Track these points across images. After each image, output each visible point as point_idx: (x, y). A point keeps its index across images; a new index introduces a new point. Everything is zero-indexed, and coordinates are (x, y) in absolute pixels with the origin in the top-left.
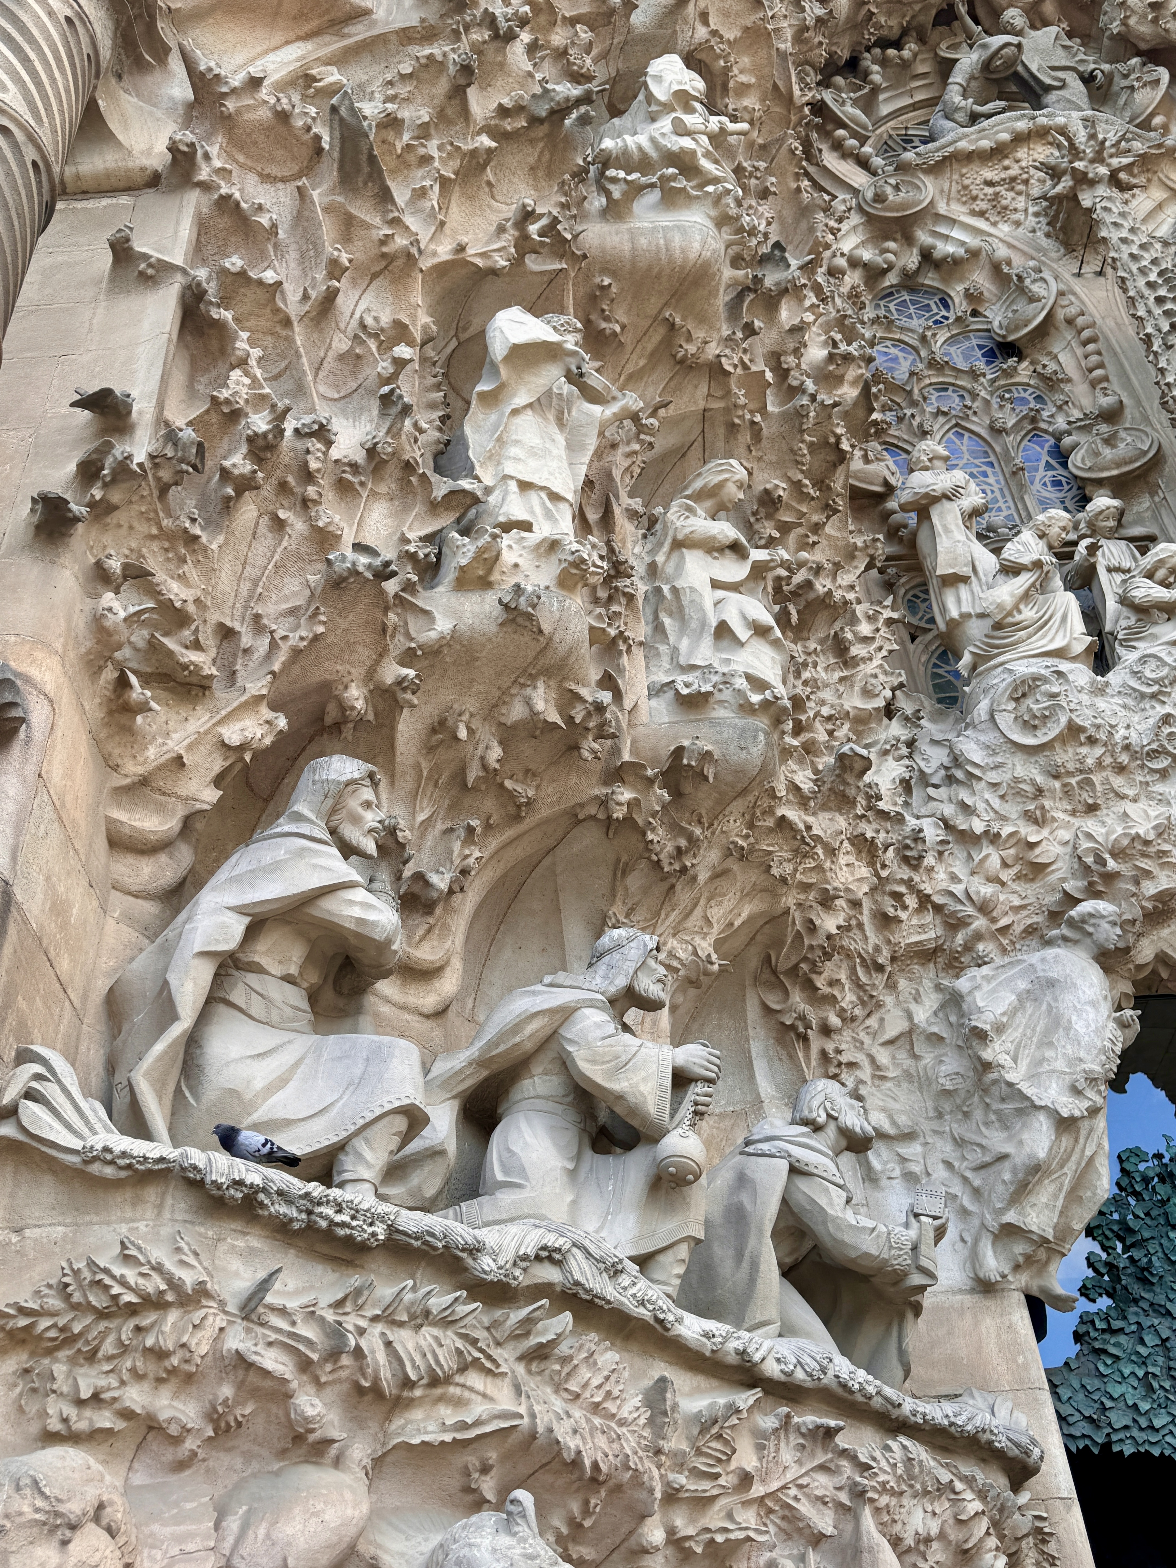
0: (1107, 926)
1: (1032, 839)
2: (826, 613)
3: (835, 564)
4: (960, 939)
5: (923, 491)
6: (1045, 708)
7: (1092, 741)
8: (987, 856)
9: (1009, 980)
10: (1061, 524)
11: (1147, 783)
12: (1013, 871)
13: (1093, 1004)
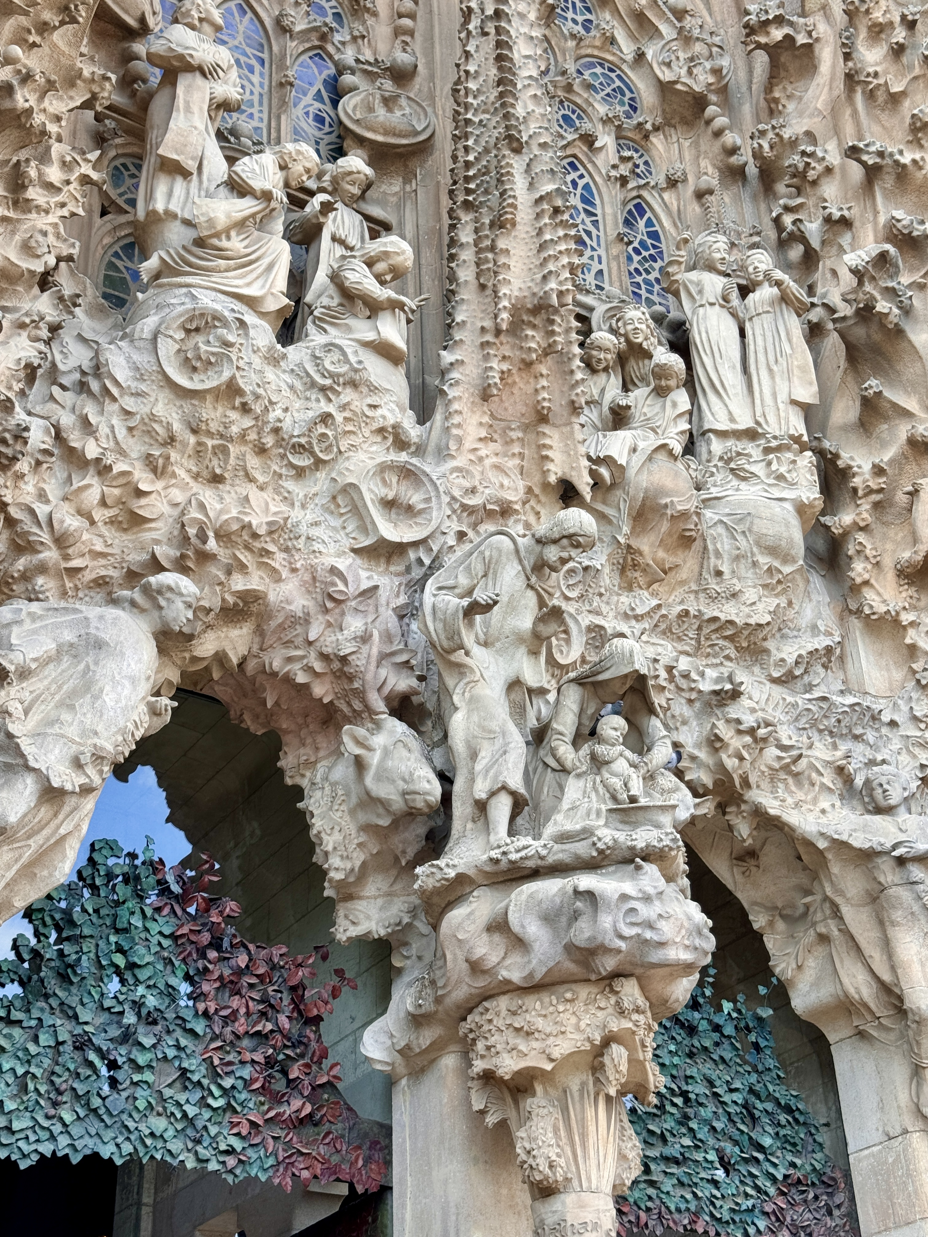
0: (181, 606)
1: (143, 487)
2: (16, 133)
3: (49, 81)
4: (22, 563)
5: (180, 50)
6: (213, 354)
7: (245, 409)
8: (88, 486)
9: (56, 626)
10: (308, 165)
11: (280, 476)
12: (109, 513)
13: (133, 680)
